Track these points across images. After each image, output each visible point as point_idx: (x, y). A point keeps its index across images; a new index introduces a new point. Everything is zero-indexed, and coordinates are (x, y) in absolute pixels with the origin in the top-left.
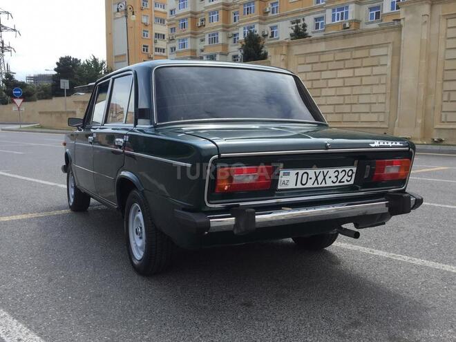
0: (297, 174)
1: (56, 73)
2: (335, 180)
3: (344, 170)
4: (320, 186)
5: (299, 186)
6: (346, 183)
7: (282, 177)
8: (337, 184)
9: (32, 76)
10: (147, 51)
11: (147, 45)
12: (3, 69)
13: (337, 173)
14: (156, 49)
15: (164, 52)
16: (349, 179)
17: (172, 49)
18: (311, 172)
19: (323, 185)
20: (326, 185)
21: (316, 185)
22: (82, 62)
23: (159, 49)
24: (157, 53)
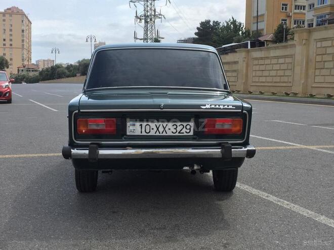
0: (141, 125)
1: (197, 37)
2: (175, 131)
3: (183, 125)
4: (161, 134)
5: (144, 133)
6: (185, 134)
7: (129, 127)
8: (177, 134)
9: (183, 39)
10: (286, 9)
11: (286, 3)
12: (154, 35)
13: (175, 127)
14: (296, 6)
15: (304, 9)
16: (188, 131)
17: (310, 6)
18: (153, 125)
19: (164, 134)
20: (166, 135)
21: (158, 134)
22: (221, 24)
23: (299, 6)
24: (297, 11)
